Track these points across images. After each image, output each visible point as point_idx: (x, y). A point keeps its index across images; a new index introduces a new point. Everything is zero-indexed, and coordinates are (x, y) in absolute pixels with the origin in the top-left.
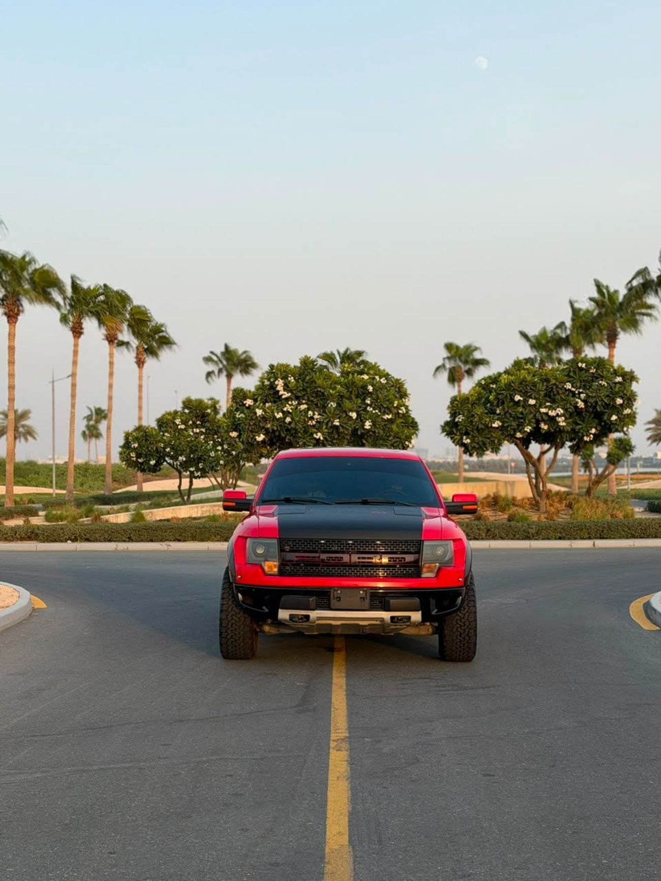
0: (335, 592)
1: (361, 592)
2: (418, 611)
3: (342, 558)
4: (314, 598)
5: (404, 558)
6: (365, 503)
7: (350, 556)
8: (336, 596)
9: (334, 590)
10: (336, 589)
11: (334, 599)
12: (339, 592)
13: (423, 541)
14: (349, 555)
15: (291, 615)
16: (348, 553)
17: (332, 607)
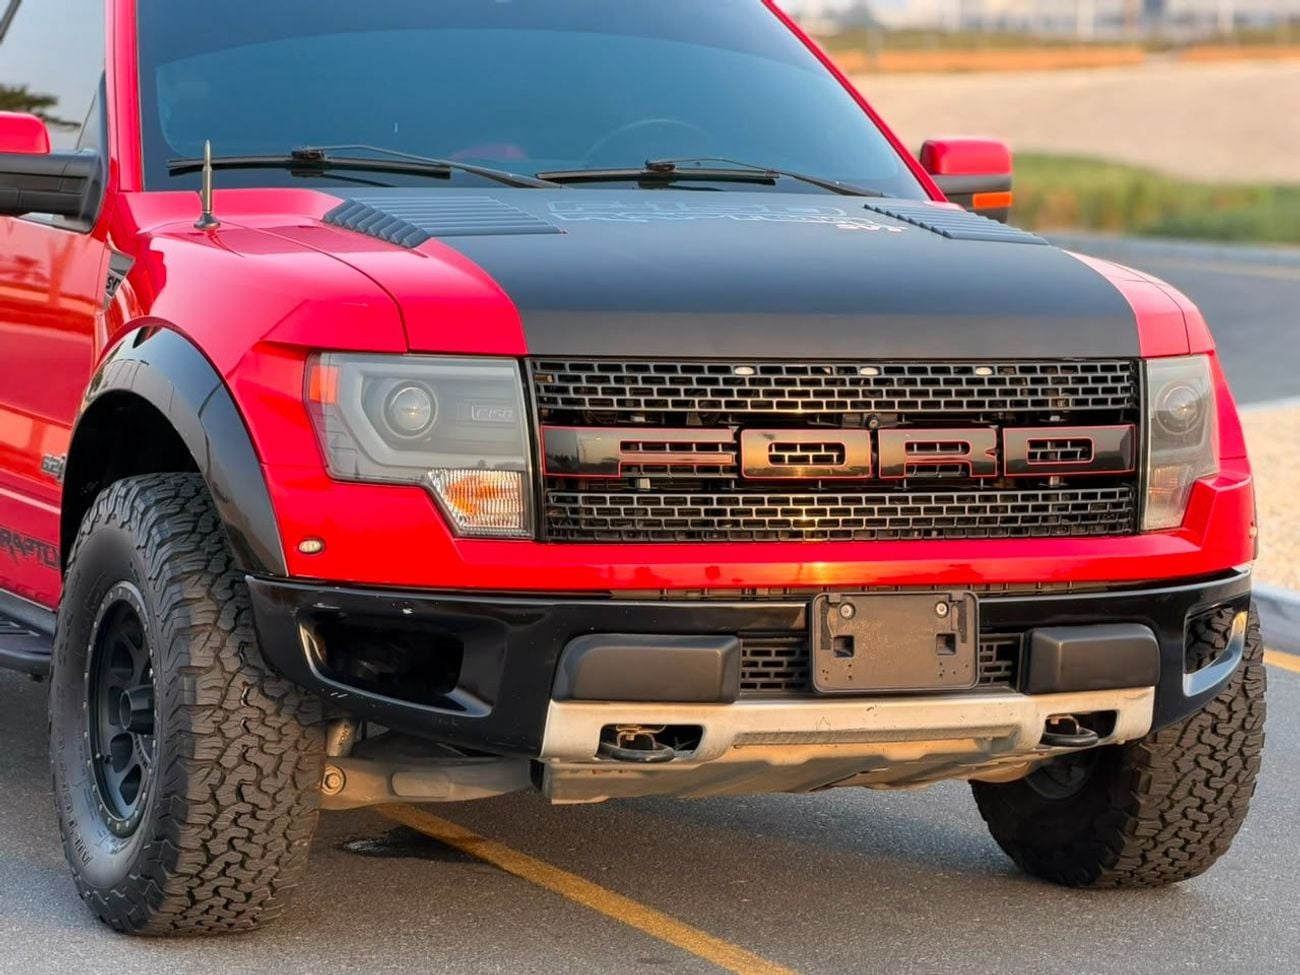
0: (832, 611)
1: (941, 609)
2: (1143, 685)
3: (839, 448)
4: (734, 642)
5: (1087, 443)
6: (659, 178)
7: (874, 436)
8: (833, 635)
9: (828, 604)
10: (834, 597)
11: (825, 646)
12: (847, 611)
13: (1144, 359)
14: (866, 434)
15: (608, 733)
16: (864, 424)
17: (820, 681)
